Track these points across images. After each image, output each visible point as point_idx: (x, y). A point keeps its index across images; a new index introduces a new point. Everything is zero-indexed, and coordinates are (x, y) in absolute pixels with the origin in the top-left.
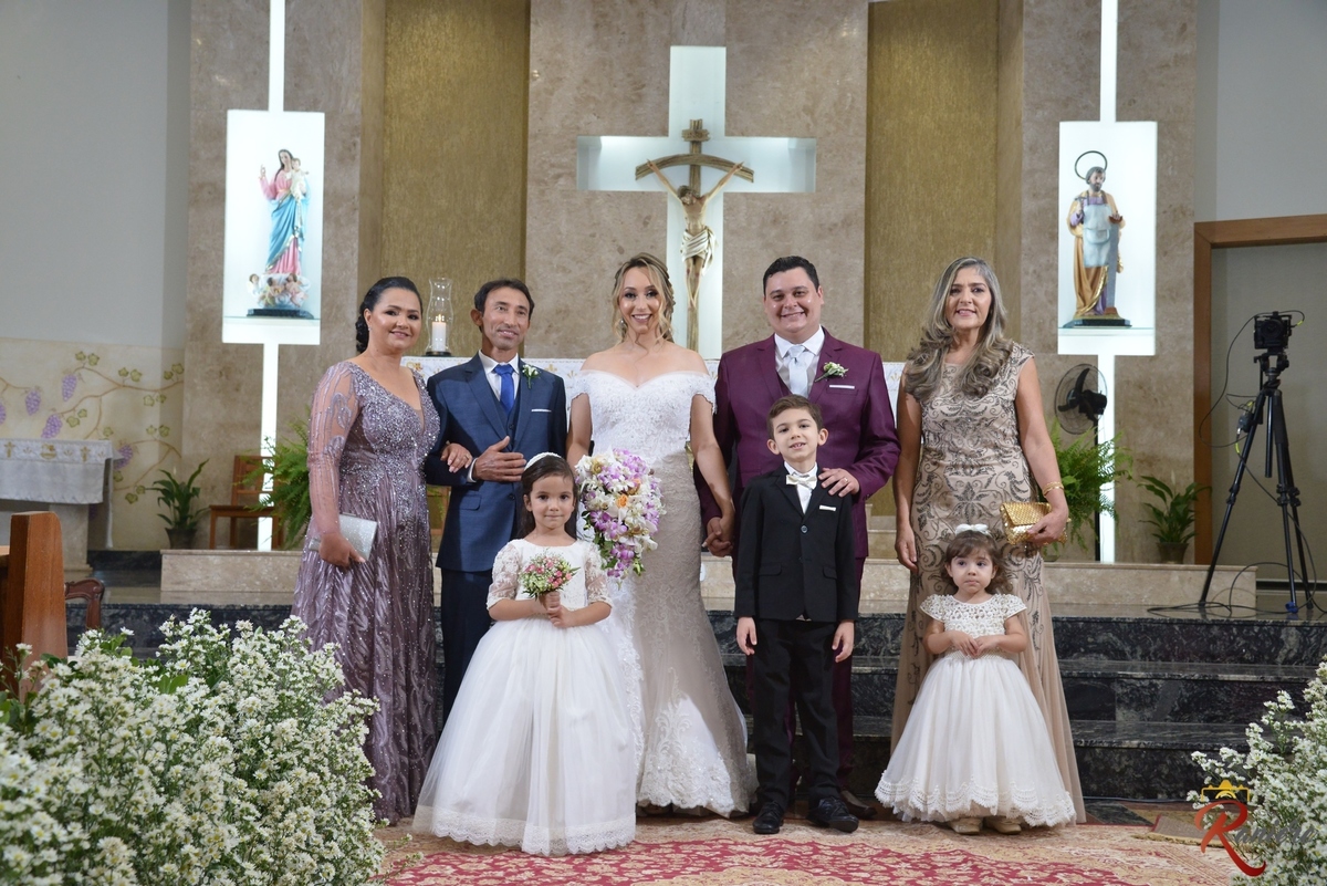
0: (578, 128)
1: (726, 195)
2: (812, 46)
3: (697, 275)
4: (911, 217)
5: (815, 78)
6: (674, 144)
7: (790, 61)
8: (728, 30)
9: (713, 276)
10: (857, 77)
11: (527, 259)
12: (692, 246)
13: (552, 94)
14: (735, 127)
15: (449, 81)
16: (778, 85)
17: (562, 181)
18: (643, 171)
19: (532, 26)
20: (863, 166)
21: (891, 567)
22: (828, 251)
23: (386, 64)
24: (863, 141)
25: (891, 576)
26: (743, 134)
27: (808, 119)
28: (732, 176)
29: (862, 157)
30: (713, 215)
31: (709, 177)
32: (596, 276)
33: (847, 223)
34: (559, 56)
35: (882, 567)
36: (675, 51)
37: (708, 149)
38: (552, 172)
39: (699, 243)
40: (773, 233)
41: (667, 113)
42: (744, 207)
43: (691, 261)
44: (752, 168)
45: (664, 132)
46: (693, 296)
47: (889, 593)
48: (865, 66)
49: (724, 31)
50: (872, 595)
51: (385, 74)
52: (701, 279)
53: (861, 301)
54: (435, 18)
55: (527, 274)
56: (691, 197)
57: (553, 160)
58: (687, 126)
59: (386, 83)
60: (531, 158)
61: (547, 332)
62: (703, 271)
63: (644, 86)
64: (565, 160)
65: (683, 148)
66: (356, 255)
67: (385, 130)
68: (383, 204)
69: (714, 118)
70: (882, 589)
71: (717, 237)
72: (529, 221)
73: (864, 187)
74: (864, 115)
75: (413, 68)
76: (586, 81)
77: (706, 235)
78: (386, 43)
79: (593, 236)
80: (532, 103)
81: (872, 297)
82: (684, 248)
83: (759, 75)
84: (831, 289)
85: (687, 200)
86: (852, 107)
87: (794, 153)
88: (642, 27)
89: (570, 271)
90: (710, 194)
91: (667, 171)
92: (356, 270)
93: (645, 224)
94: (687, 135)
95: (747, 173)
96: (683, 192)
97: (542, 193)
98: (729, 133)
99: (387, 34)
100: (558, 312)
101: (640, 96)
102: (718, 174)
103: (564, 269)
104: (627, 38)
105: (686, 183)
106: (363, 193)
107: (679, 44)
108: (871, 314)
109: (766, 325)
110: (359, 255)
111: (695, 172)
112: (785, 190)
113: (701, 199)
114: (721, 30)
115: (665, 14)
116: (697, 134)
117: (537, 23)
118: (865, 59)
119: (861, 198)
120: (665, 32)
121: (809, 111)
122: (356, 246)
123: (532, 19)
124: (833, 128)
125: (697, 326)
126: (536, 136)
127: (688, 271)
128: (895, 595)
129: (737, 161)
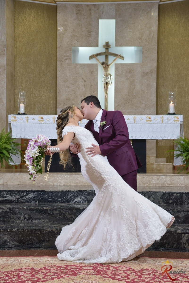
0: (72, 45)
1: (115, 64)
2: (141, 18)
3: (107, 88)
4: (171, 70)
5: (142, 28)
6: (100, 49)
7: (134, 23)
8: (116, 14)
9: (112, 88)
10: (155, 28)
11: (57, 84)
12: (106, 79)
13: (64, 35)
14: (118, 44)
15: (34, 31)
16: (131, 30)
17: (67, 61)
18: (91, 57)
19: (58, 14)
20: (156, 55)
21: (153, 176)
22: (146, 81)
23: (14, 26)
24: (156, 47)
25: (152, 179)
26: (120, 46)
27: (140, 41)
28: (118, 59)
29: (156, 52)
30: (112, 70)
31: (111, 59)
32: (77, 89)
33: (151, 72)
34: (66, 23)
35: (150, 176)
36: (100, 21)
37: (110, 51)
38: (64, 58)
39: (108, 78)
40: (129, 75)
41: (98, 40)
42: (121, 68)
43: (105, 84)
44: (123, 56)
45: (97, 46)
46: (106, 94)
47: (152, 184)
48: (157, 24)
49: (115, 14)
50: (147, 184)
51: (14, 29)
52: (108, 89)
53: (155, 95)
54: (29, 11)
55: (57, 88)
56: (105, 65)
57: (65, 55)
58: (104, 44)
59: (14, 31)
60: (58, 54)
61: (63, 105)
62: (109, 87)
63: (91, 32)
64: (68, 54)
65: (103, 50)
66: (5, 83)
67: (15, 46)
68: (15, 68)
69: (112, 41)
70: (150, 183)
71: (113, 77)
72: (58, 73)
73: (156, 61)
74: (157, 39)
75: (23, 27)
76: (74, 31)
77: (110, 76)
78: (14, 19)
79: (77, 77)
80: (58, 37)
81: (159, 94)
82: (103, 80)
83: (125, 28)
84: (146, 92)
85: (104, 66)
86: (153, 37)
87: (136, 51)
88: (90, 14)
89: (70, 87)
90: (111, 64)
91: (99, 57)
92: (6, 88)
93: (92, 73)
94: (104, 46)
95: (122, 58)
96: (103, 64)
97: (62, 64)
98: (116, 45)
99: (14, 16)
100: (67, 99)
101: (90, 35)
102: (114, 58)
103: (68, 87)
104: (86, 17)
105: (104, 61)
106: (7, 65)
107: (101, 19)
108: (159, 99)
109: (127, 102)
110: (7, 83)
111: (107, 57)
112: (133, 62)
113: (108, 66)
114: (114, 14)
115: (97, 9)
116: (107, 46)
117: (59, 13)
118: (157, 22)
119: (155, 64)
120: (97, 15)
121: (140, 38)
122: (5, 80)
123: (58, 12)
124: (147, 43)
125: (107, 103)
126: (59, 47)
127: (104, 87)
128: (154, 185)
129: (119, 54)
